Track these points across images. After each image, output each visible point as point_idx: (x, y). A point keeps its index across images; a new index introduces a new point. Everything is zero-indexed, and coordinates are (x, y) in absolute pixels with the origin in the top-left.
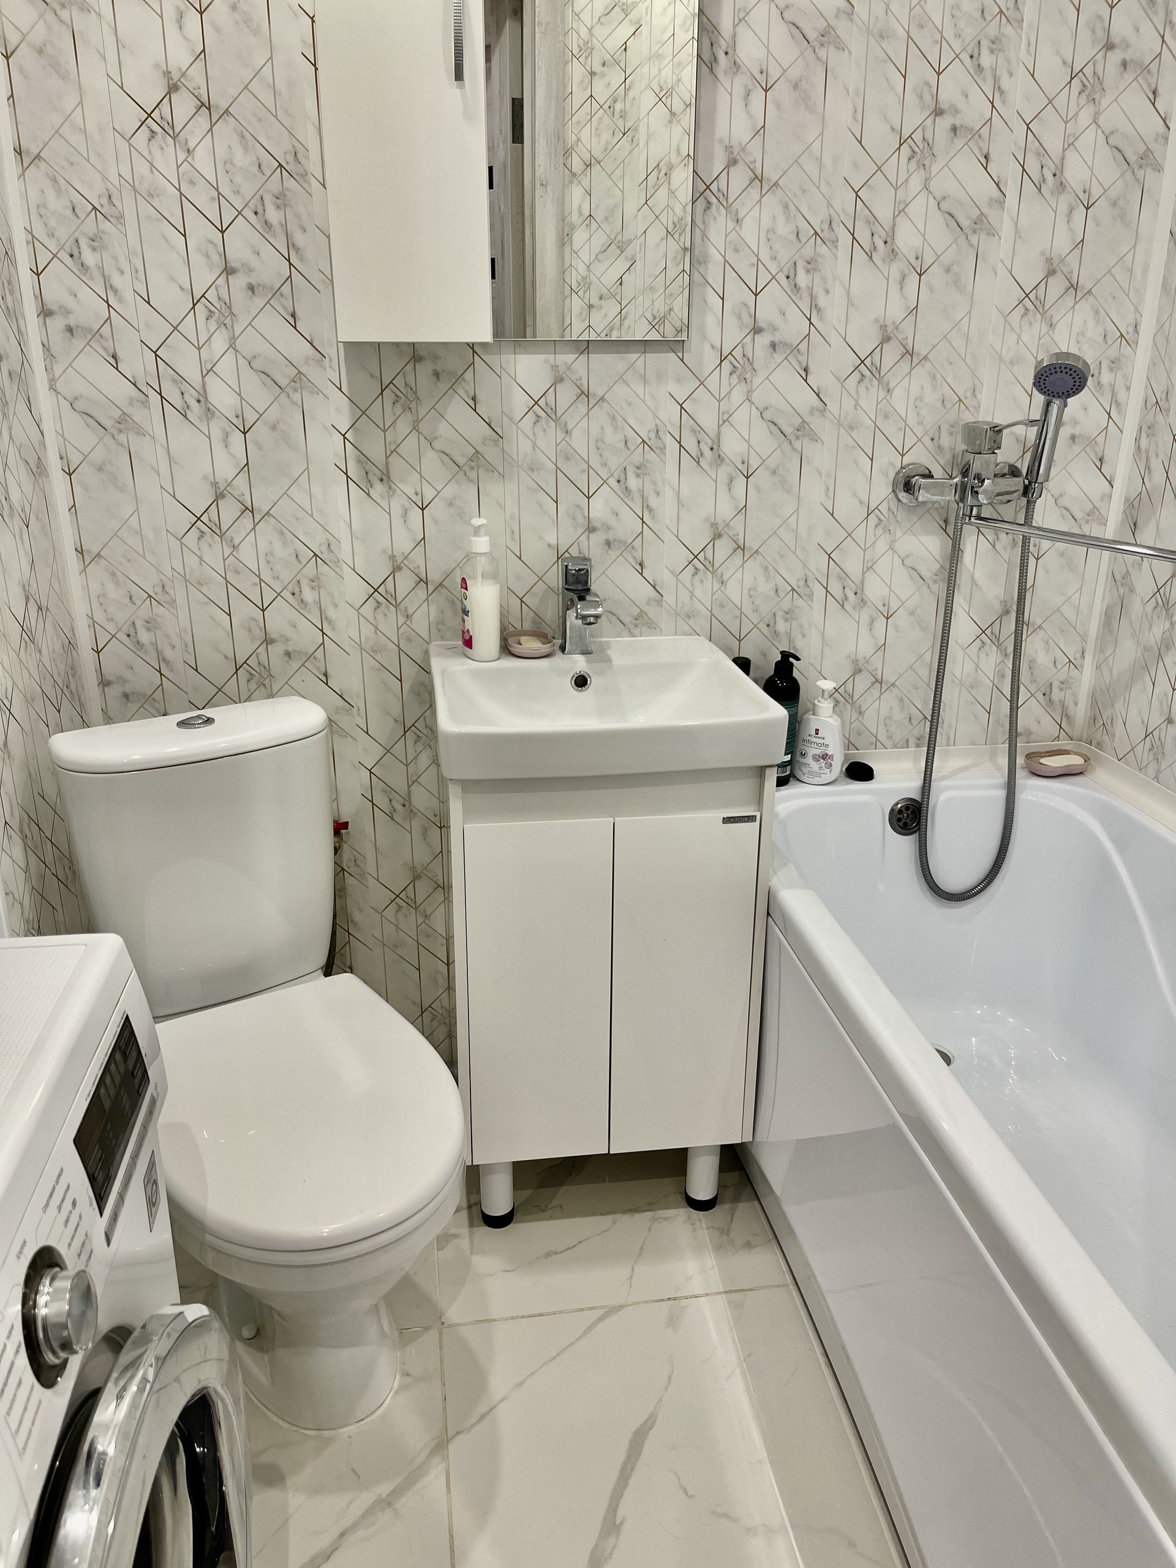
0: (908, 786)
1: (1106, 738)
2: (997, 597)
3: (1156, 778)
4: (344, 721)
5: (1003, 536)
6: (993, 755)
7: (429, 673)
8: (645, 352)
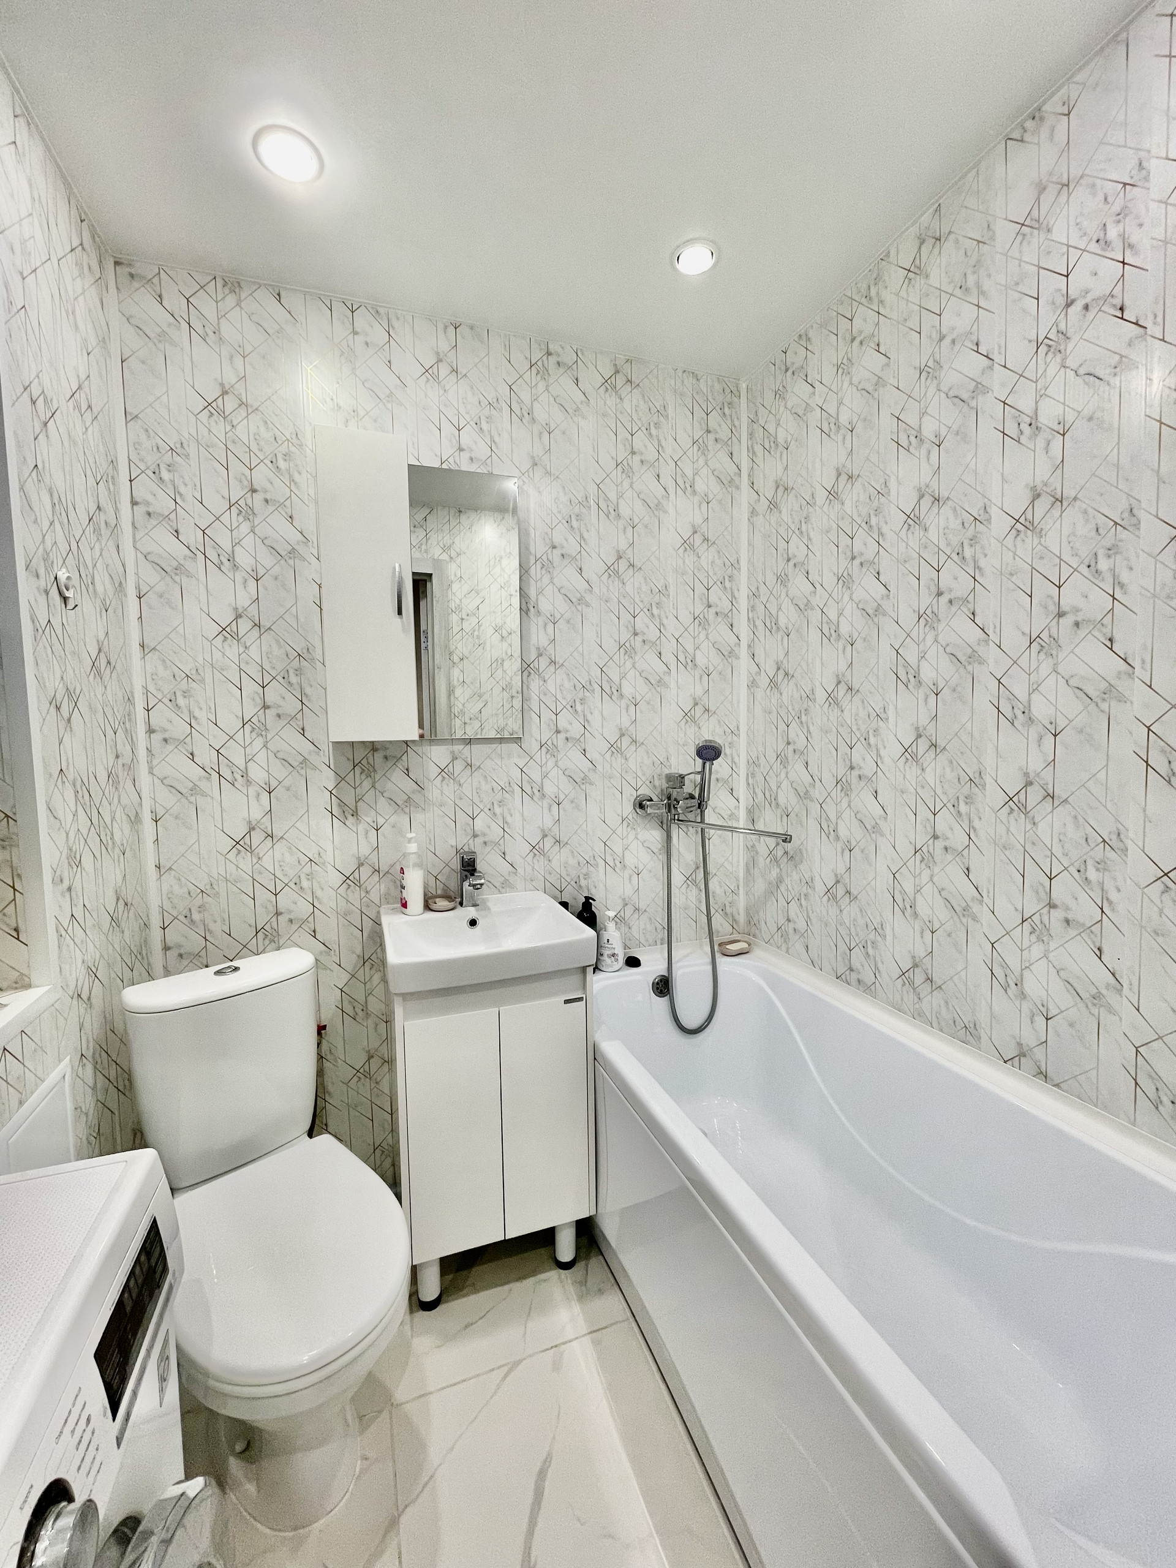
0: (661, 969)
1: (757, 931)
2: (692, 860)
3: (787, 952)
4: (324, 959)
5: (690, 828)
6: (701, 946)
7: (380, 925)
8: (501, 743)
